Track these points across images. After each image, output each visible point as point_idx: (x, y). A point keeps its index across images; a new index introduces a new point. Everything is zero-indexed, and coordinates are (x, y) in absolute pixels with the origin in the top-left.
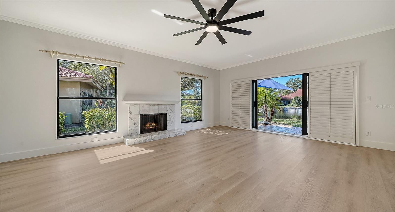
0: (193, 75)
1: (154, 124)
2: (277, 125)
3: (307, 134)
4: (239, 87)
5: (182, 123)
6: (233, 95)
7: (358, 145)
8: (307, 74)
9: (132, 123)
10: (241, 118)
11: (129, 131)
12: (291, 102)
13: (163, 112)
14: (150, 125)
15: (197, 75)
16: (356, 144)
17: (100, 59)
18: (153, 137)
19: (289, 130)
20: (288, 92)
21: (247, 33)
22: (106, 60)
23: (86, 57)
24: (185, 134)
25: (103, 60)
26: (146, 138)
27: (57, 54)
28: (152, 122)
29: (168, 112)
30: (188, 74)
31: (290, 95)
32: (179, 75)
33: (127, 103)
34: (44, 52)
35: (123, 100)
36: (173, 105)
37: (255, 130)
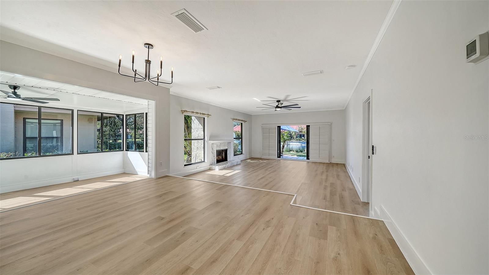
3: (309, 159)
4: (269, 130)
5: (234, 155)
6: (263, 135)
7: (330, 162)
8: (309, 126)
9: (213, 156)
10: (270, 152)
11: (211, 161)
13: (226, 148)
14: (219, 157)
24: (240, 163)
27: (185, 112)
32: (233, 121)
33: (212, 142)
35: (209, 140)
36: (230, 143)
37: (279, 159)
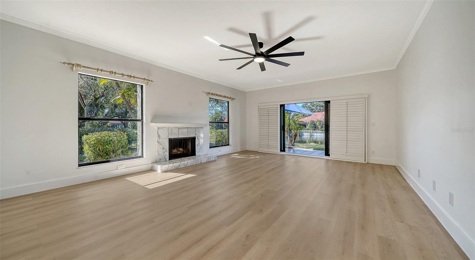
0: (222, 96)
1: (182, 150)
2: (300, 149)
3: (329, 155)
4: (267, 111)
5: (210, 147)
6: (260, 118)
7: (366, 162)
8: (329, 102)
9: (161, 148)
10: (269, 142)
11: (157, 157)
12: (306, 125)
13: (192, 136)
14: (177, 150)
15: (225, 97)
16: (365, 161)
17: (128, 76)
18: (186, 162)
19: (312, 152)
20: (304, 116)
21: (286, 65)
22: (134, 77)
23: (113, 73)
24: (216, 159)
25: (131, 76)
26: (179, 163)
27: (81, 68)
28: (180, 147)
29: (197, 136)
30: (217, 95)
31: (306, 118)
32: (207, 96)
33: (155, 126)
34: (66, 65)
35: (151, 122)
36: (201, 128)
37: (283, 153)
